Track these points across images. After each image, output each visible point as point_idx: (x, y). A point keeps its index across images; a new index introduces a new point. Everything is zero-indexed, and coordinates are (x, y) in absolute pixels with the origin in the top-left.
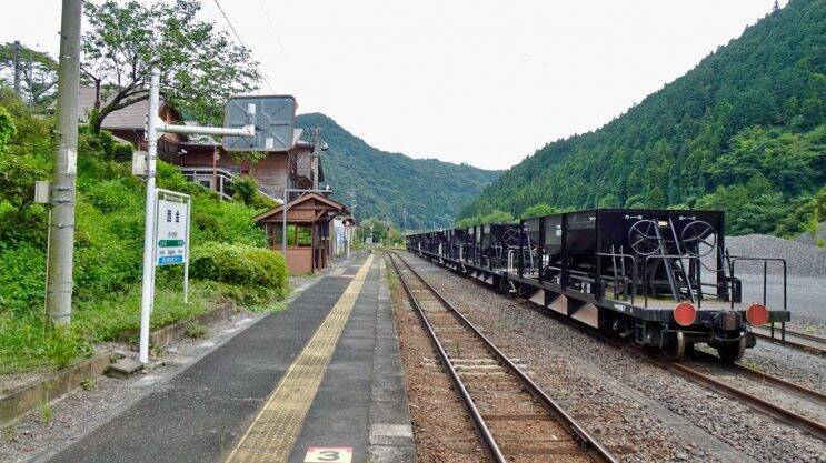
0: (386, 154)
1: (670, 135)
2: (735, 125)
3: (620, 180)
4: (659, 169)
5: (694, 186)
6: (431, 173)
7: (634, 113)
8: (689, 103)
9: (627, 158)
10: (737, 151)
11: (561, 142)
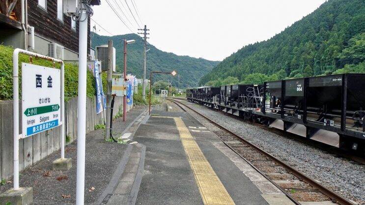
0: (165, 53)
1: (313, 40)
2: (351, 33)
3: (286, 63)
4: (309, 57)
5: (329, 65)
6: (186, 62)
7: (288, 31)
8: (322, 23)
9: (290, 51)
10: (354, 46)
11: (250, 46)
